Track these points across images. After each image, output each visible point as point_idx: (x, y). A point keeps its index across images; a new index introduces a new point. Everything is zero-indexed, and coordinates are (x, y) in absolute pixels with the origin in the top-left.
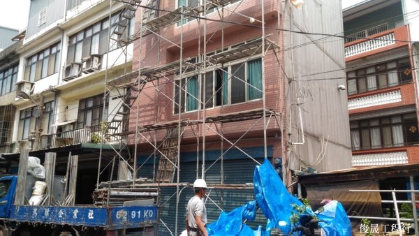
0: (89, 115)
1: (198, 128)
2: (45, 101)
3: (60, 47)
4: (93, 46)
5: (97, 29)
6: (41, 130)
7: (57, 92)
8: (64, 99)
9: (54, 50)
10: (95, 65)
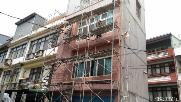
0: (34, 76)
1: (82, 86)
2: (16, 68)
3: (26, 45)
4: (41, 47)
5: (44, 39)
6: (12, 81)
7: (22, 65)
8: (24, 68)
9: (24, 47)
10: (40, 54)
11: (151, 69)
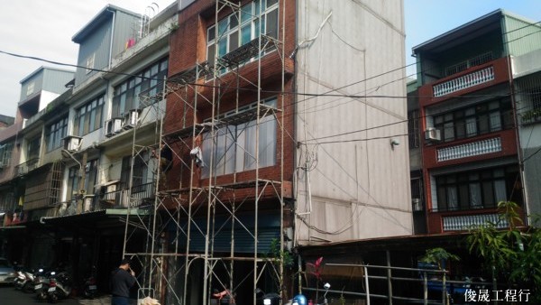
2: (90, 159)
5: (139, 80)
6: (83, 192)
7: (100, 149)
8: (108, 156)
9: (101, 102)
10: (134, 120)
11: (451, 124)
